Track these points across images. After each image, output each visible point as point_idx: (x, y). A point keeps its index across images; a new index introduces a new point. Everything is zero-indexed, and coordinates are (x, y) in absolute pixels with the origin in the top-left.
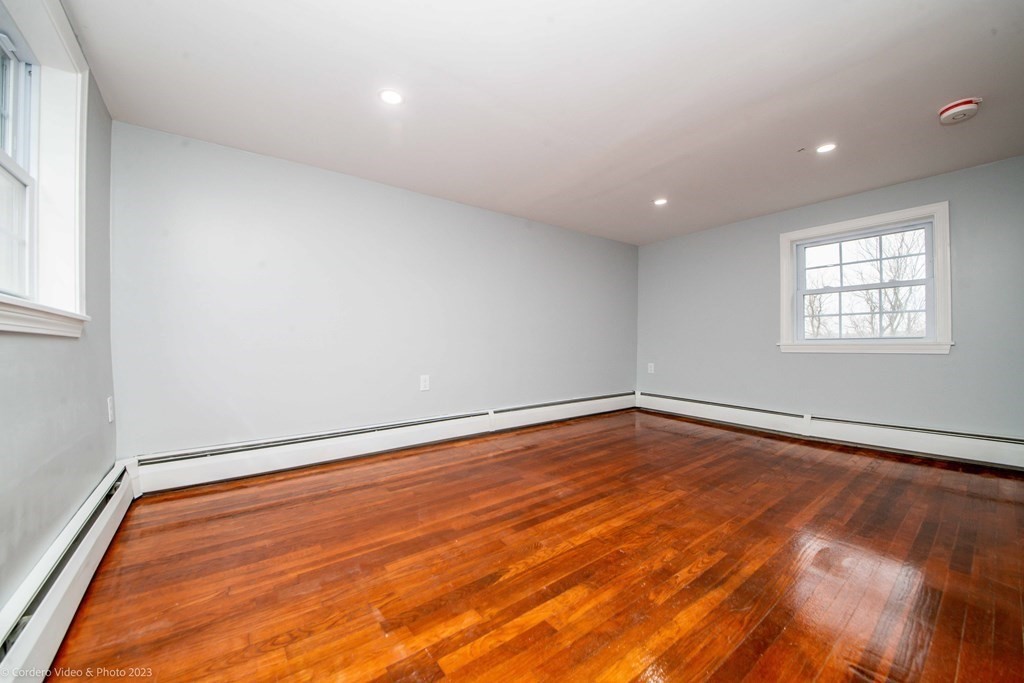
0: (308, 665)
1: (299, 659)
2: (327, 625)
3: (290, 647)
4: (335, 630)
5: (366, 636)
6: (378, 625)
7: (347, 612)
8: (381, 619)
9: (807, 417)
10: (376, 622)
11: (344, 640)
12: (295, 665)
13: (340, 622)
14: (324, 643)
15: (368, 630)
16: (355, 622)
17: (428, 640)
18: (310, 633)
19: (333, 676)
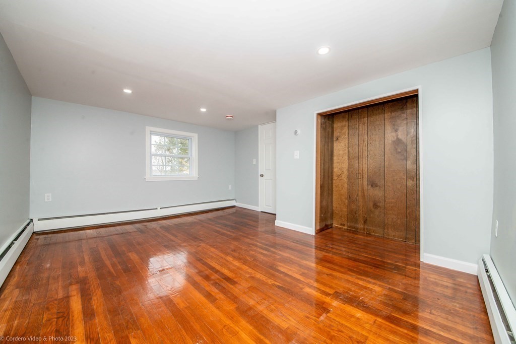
0: (364, 328)
1: (364, 333)
2: (342, 334)
3: (363, 341)
4: (342, 329)
5: (336, 316)
6: (328, 315)
7: (329, 330)
8: (324, 315)
9: (159, 208)
10: (327, 316)
11: (343, 322)
12: (368, 333)
13: (336, 329)
14: (351, 329)
15: (333, 317)
16: (332, 324)
17: (325, 298)
18: (351, 338)
19: (360, 318)
